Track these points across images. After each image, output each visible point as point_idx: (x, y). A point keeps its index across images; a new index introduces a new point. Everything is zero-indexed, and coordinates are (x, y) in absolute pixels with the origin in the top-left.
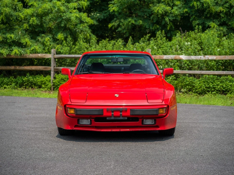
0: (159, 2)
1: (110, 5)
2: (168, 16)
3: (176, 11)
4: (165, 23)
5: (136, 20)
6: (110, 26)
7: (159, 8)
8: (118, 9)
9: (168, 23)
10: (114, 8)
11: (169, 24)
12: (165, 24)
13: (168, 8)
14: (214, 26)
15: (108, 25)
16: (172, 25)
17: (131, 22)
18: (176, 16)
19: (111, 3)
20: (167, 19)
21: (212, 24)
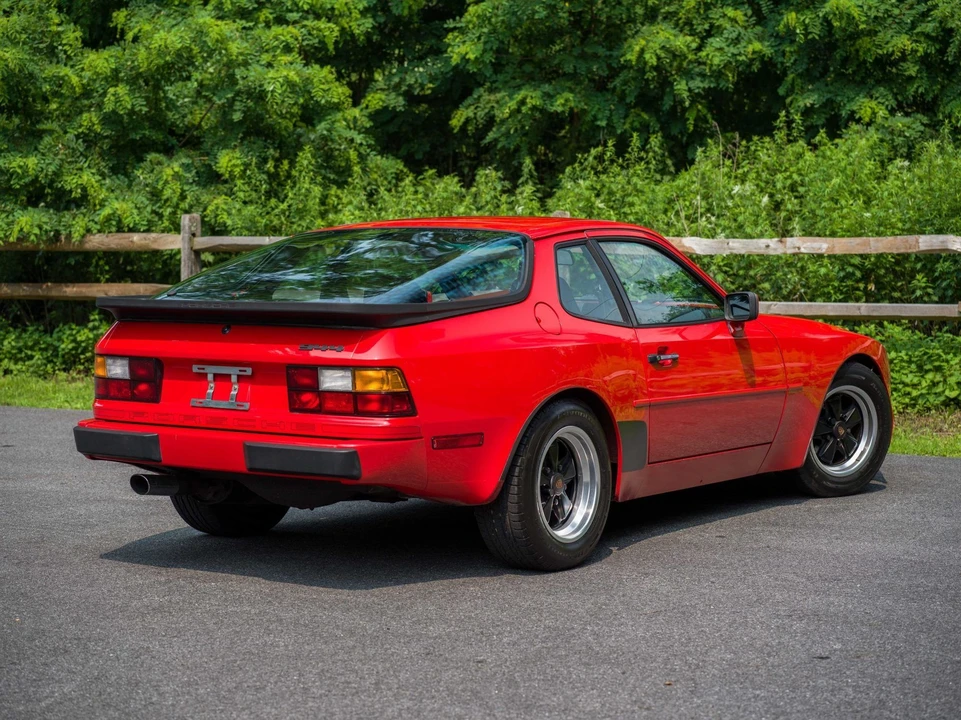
0: (652, 16)
1: (450, 36)
2: (688, 74)
3: (716, 53)
4: (675, 101)
5: (552, 93)
6: (456, 121)
7: (651, 43)
8: (477, 54)
9: (687, 104)
10: (463, 49)
11: (691, 105)
12: (674, 108)
13: (682, 42)
14: (874, 113)
15: (450, 119)
16: (705, 111)
17: (528, 100)
18: (718, 74)
19: (455, 28)
20: (681, 87)
21: (865, 106)
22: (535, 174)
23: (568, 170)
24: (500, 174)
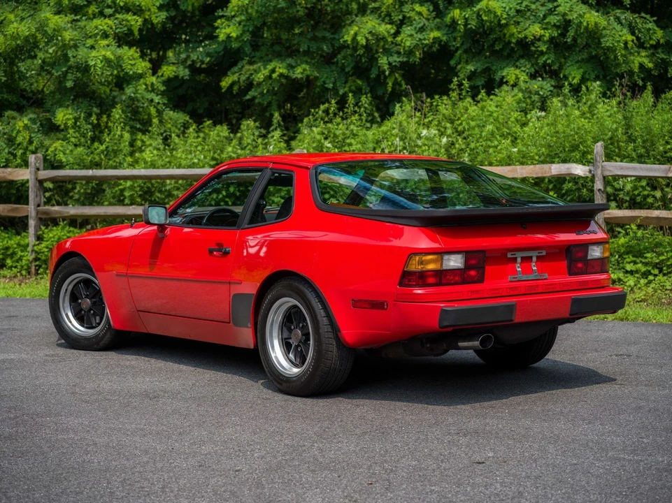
0: (363, 10)
1: (219, 21)
2: (387, 52)
3: (407, 38)
4: (379, 72)
5: (294, 64)
6: (225, 83)
7: (362, 29)
8: (239, 33)
9: (387, 73)
10: (228, 31)
11: (389, 74)
12: (378, 76)
13: (384, 29)
14: (517, 78)
15: (221, 81)
16: (400, 79)
17: (277, 69)
18: (410, 52)
19: (223, 16)
20: (383, 61)
21: (510, 73)
22: (282, 123)
23: (306, 120)
24: (257, 124)
